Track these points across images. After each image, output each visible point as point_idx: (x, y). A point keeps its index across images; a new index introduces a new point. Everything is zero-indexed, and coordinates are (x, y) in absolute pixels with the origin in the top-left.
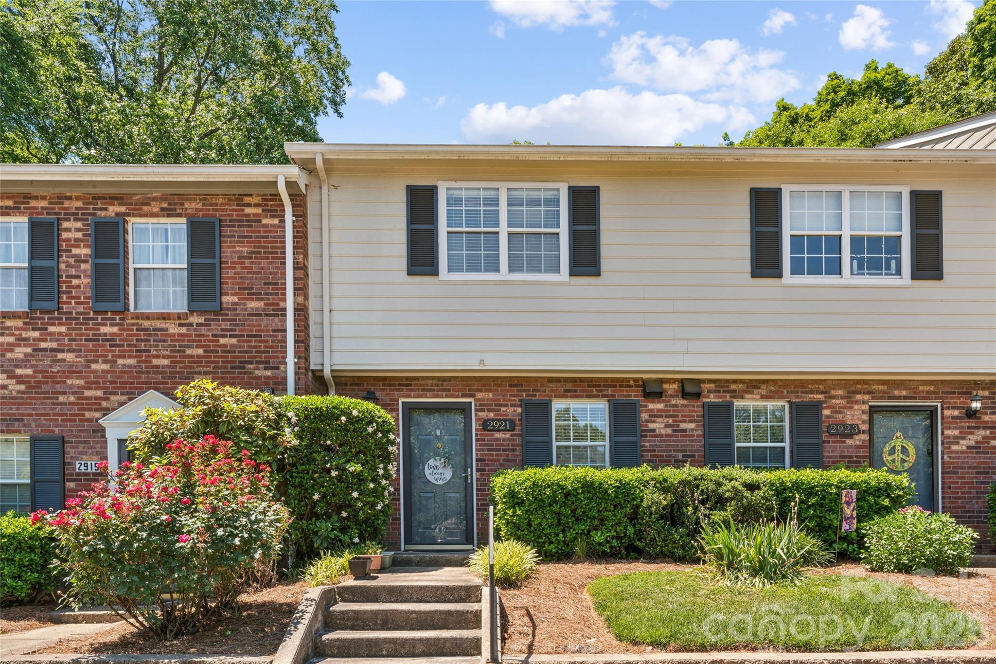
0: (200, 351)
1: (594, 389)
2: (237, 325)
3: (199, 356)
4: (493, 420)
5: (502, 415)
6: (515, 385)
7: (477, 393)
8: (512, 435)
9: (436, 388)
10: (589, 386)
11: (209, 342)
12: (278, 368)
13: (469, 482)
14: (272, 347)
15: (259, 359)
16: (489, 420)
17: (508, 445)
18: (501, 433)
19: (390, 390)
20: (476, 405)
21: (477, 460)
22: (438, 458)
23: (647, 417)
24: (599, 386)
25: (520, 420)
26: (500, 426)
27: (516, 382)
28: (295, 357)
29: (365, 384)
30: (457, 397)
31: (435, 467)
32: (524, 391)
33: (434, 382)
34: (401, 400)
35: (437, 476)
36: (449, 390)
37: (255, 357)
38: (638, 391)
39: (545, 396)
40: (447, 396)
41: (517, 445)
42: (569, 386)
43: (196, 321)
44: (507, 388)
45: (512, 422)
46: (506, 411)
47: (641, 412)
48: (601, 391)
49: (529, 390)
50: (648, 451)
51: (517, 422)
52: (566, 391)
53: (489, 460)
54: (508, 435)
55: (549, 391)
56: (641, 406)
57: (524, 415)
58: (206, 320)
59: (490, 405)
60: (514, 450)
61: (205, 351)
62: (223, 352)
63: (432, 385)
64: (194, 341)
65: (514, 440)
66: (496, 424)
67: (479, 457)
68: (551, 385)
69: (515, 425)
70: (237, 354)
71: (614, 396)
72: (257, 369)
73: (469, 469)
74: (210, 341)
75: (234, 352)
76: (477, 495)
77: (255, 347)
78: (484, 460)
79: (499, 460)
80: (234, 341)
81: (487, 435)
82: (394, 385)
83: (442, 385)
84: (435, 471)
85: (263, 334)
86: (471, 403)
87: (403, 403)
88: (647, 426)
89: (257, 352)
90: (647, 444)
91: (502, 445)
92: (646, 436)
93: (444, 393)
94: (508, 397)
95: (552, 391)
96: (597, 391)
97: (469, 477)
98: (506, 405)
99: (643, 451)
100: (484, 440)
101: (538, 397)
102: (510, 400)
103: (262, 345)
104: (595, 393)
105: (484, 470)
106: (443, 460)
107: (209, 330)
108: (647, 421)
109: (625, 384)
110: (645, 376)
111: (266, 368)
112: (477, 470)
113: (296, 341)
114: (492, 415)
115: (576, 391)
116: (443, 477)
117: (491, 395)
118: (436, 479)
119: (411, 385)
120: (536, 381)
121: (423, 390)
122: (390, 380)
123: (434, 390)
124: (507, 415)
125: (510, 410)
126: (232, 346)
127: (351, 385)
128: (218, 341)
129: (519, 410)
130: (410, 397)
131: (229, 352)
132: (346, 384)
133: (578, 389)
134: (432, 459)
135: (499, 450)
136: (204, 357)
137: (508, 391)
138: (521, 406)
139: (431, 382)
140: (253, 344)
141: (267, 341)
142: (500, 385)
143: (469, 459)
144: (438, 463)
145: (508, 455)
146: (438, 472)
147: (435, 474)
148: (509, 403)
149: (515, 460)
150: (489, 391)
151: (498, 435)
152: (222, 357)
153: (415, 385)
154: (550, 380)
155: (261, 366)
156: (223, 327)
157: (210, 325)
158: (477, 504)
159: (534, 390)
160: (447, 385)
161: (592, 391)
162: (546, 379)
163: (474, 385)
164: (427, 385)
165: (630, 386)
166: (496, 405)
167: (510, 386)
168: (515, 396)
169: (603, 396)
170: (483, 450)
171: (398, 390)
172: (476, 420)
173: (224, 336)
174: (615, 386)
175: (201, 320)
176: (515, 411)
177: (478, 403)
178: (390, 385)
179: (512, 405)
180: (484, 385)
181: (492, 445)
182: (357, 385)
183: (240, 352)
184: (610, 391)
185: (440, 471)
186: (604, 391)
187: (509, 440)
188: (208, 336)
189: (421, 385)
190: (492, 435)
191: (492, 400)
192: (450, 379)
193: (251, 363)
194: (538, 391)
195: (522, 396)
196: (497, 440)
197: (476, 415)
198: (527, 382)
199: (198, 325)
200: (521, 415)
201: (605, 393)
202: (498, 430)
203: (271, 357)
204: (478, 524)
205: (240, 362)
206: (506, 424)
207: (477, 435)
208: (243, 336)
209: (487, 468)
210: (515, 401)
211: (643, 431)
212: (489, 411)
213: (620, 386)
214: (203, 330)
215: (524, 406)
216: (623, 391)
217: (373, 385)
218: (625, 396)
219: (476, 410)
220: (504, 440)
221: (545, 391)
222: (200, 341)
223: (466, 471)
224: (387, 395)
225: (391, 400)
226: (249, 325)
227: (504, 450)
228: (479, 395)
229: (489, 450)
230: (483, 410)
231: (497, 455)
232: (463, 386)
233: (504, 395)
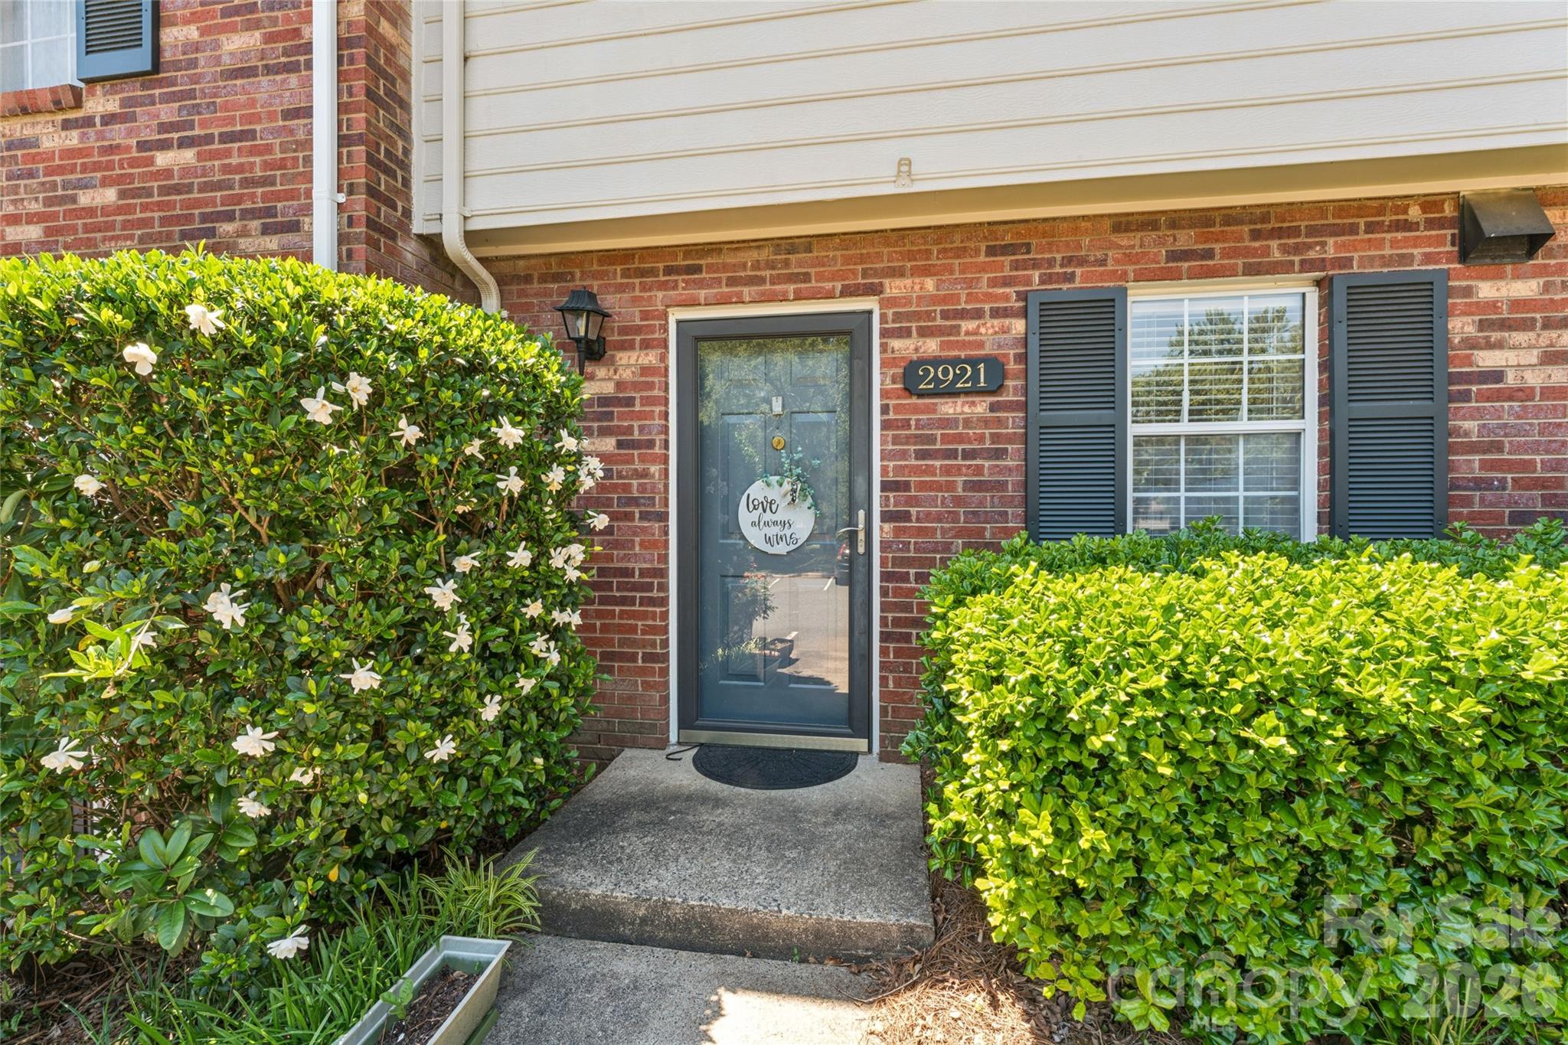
0: (110, 195)
1: (1274, 244)
2: (196, 109)
3: (106, 210)
4: (936, 362)
5: (964, 345)
6: (1005, 250)
7: (887, 282)
8: (993, 408)
9: (767, 273)
10: (1256, 235)
11: (131, 167)
12: (294, 227)
13: (861, 550)
14: (282, 165)
15: (248, 205)
16: (922, 362)
17: (981, 438)
18: (960, 401)
19: (643, 289)
20: (883, 318)
21: (886, 486)
22: (774, 479)
23: (1471, 330)
24: (1294, 232)
25: (1023, 358)
26: (957, 378)
27: (1008, 239)
28: (340, 190)
29: (578, 275)
30: (830, 296)
31: (768, 505)
32: (1036, 264)
33: (764, 255)
34: (676, 315)
35: (773, 531)
36: (806, 278)
37: (239, 199)
38: (1440, 241)
39: (1102, 277)
40: (799, 297)
41: (1010, 439)
42: (1185, 239)
43: (100, 109)
44: (982, 258)
45: (996, 366)
46: (976, 333)
47: (1447, 314)
48: (1297, 249)
49: (1051, 263)
50: (1472, 448)
51: (1012, 366)
52: (1173, 256)
53: (922, 486)
54: (980, 407)
55: (1117, 261)
56: (1450, 292)
57: (1034, 342)
58: (124, 103)
59: (928, 315)
60: (999, 454)
61: (122, 194)
62: (165, 190)
63: (756, 266)
64: (96, 167)
65: (1000, 423)
66: (946, 372)
67: (891, 477)
68: (1123, 240)
69: (1004, 375)
70: (196, 195)
71: (1347, 262)
72: (244, 233)
73: (861, 514)
74: (134, 163)
75: (189, 188)
76: (884, 592)
77: (240, 168)
78: (906, 486)
79: (950, 486)
80: (188, 156)
81: (916, 410)
82: (653, 272)
83: (787, 264)
84: (768, 516)
85: (258, 128)
86: (870, 312)
87: (679, 322)
88: (1468, 360)
89: (246, 183)
90: (1468, 425)
91: (960, 438)
92: (1465, 396)
93: (791, 287)
94: (984, 287)
95: (1129, 258)
96: (1285, 250)
97: (861, 536)
98: (978, 314)
99: (1452, 449)
100: (906, 424)
101: (1082, 282)
102: (990, 297)
103: (258, 159)
104: (1277, 255)
105: (905, 516)
106: (787, 487)
107: (130, 133)
108: (1472, 344)
109: (1387, 219)
110: (1468, 186)
111: (266, 231)
112: (886, 517)
113: (343, 141)
114: (931, 346)
115: (1209, 254)
116: (788, 532)
117: (930, 284)
118: (768, 540)
119: (697, 269)
120: (1076, 230)
121: (732, 282)
122: (642, 259)
123: (761, 281)
124: (981, 345)
125: (989, 328)
126: (186, 171)
127: (543, 279)
128: (151, 161)
129: (1018, 326)
130: (694, 303)
131: (177, 189)
132: (528, 279)
133: (1217, 247)
134: (759, 484)
135: (952, 454)
136: (119, 210)
137: (983, 268)
138: (1024, 313)
139: (754, 255)
140: (234, 161)
141: (268, 149)
142: (960, 252)
143: (860, 482)
144: (774, 493)
145: (979, 470)
146: (775, 518)
147: (766, 524)
148: (987, 307)
149: (1001, 486)
150: (926, 272)
151: (949, 408)
152: (160, 206)
153: (711, 268)
154: (1122, 224)
155: (255, 225)
156: (165, 118)
157: (133, 118)
158: (884, 621)
159: (1068, 261)
160: (800, 265)
161: (1267, 251)
162: (1107, 224)
163: (879, 256)
164: (744, 266)
165: (1408, 226)
166: (945, 315)
167: (991, 251)
168: (1007, 282)
169: (1307, 266)
170: (904, 455)
171: (663, 286)
172: (884, 364)
173: (164, 146)
174: (1353, 230)
175: (112, 105)
176: (1005, 331)
177: (890, 312)
178: (642, 273)
179: (996, 313)
180: (911, 256)
181: (931, 439)
182: (557, 278)
183: (204, 187)
184: (1331, 248)
185: (779, 516)
186: (1309, 247)
187: (986, 422)
188: (128, 149)
189: (725, 267)
190: (933, 409)
191: (934, 300)
192: (809, 243)
193: (229, 217)
194: (1082, 262)
195: (1028, 281)
196: (947, 422)
197: (884, 348)
198: (1044, 235)
199: (109, 119)
200: (1025, 341)
201: (1312, 255)
202: (952, 393)
203: (278, 196)
204: (884, 680)
205: (205, 218)
206: (976, 372)
207: (885, 409)
208: (208, 139)
209: (913, 510)
210: (1007, 298)
211: (1454, 378)
212: (924, 333)
213: (1370, 228)
214: (117, 133)
215: (1034, 312)
216: (1380, 245)
217: (596, 275)
218: (1385, 261)
219: (884, 334)
220: (967, 423)
221: (1103, 262)
222: (110, 166)
223: (852, 521)
224: (635, 300)
225: (645, 315)
226: (225, 107)
227: (968, 455)
228: (894, 287)
229: (922, 455)
230: (905, 333)
231: (947, 471)
232: (847, 260)
233: (970, 283)
